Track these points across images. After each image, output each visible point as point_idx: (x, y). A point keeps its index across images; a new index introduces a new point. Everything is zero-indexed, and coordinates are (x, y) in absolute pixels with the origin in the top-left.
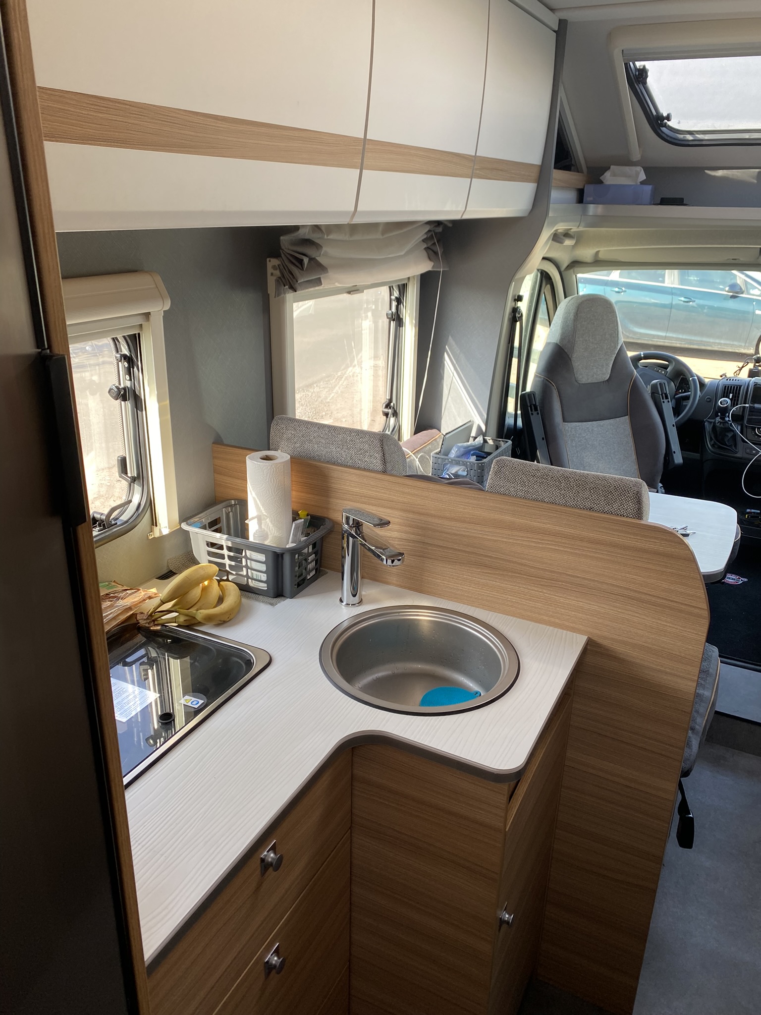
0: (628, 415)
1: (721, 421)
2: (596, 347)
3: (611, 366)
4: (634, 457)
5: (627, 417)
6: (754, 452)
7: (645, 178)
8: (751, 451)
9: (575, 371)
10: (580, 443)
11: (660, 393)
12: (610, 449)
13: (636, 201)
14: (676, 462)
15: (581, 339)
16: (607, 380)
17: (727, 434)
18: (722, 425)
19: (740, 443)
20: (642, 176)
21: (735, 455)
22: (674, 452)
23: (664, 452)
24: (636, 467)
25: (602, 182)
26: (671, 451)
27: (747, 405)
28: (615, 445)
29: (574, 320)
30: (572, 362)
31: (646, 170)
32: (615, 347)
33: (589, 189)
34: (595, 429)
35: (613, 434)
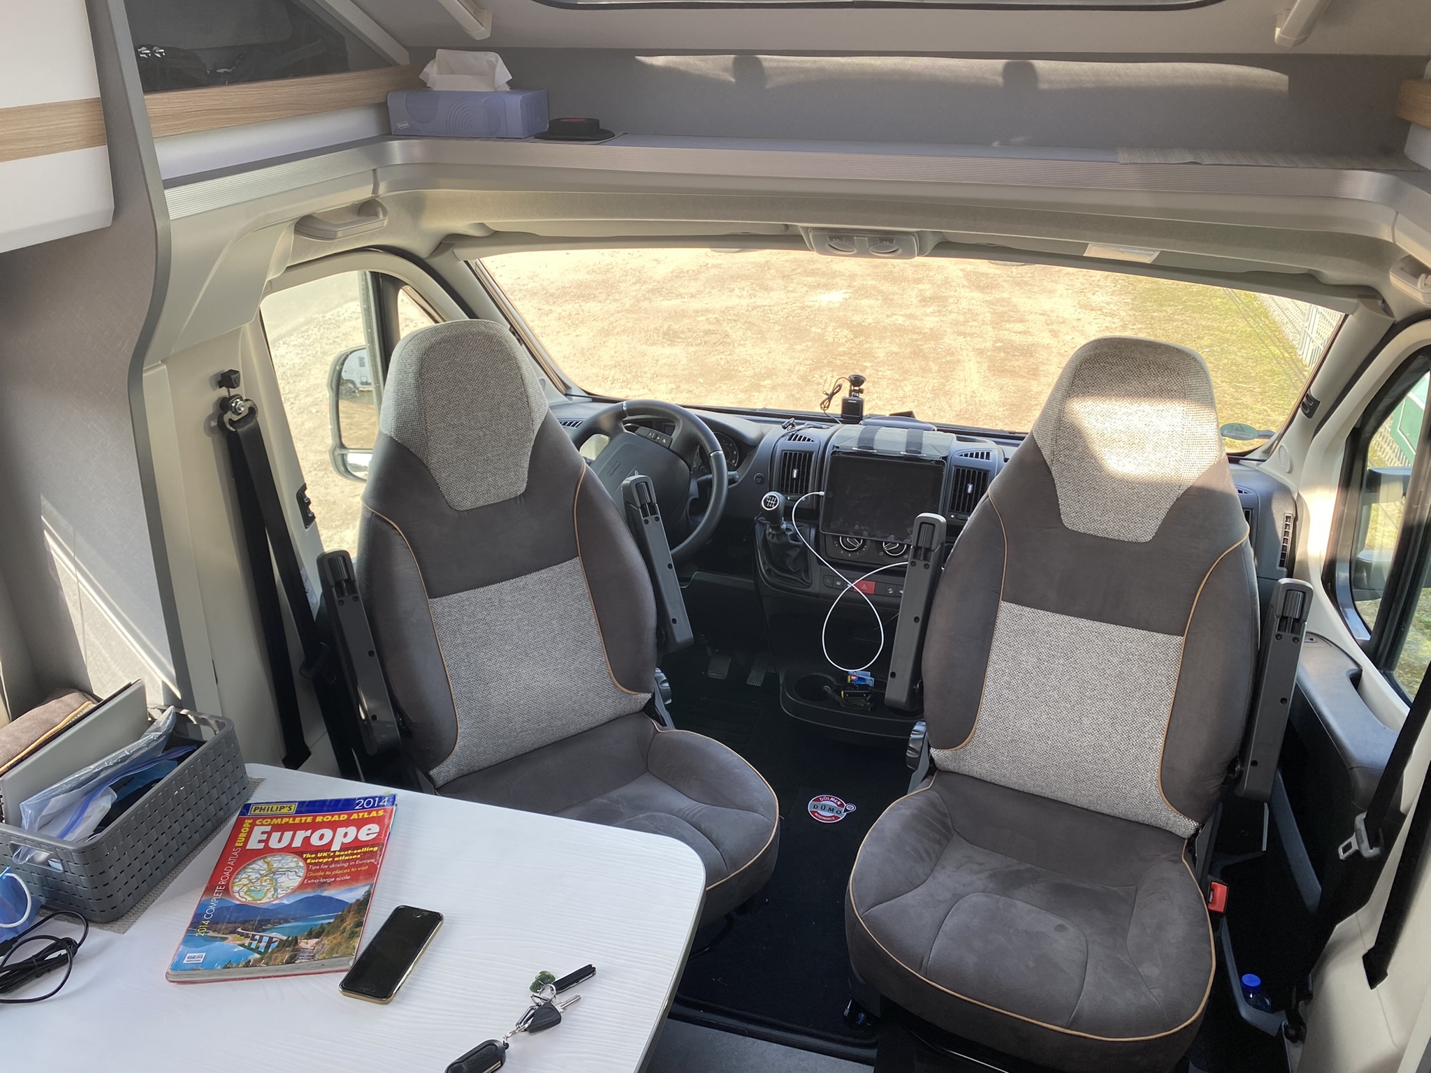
0: (578, 556)
1: (774, 532)
2: (481, 434)
3: (526, 465)
4: (597, 639)
5: (577, 560)
6: (838, 583)
7: (511, 78)
8: (834, 583)
9: (443, 489)
10: (472, 636)
11: (639, 505)
12: (543, 632)
13: (497, 133)
14: (679, 638)
15: (442, 425)
16: (523, 494)
17: (788, 552)
18: (775, 540)
19: (814, 568)
20: (503, 75)
21: (807, 590)
22: (674, 621)
23: (652, 621)
24: (605, 658)
25: (423, 85)
26: (668, 617)
27: (822, 493)
28: (553, 622)
29: (418, 388)
30: (432, 471)
31: (511, 57)
32: (528, 429)
33: (398, 103)
34: (508, 598)
35: (546, 601)
